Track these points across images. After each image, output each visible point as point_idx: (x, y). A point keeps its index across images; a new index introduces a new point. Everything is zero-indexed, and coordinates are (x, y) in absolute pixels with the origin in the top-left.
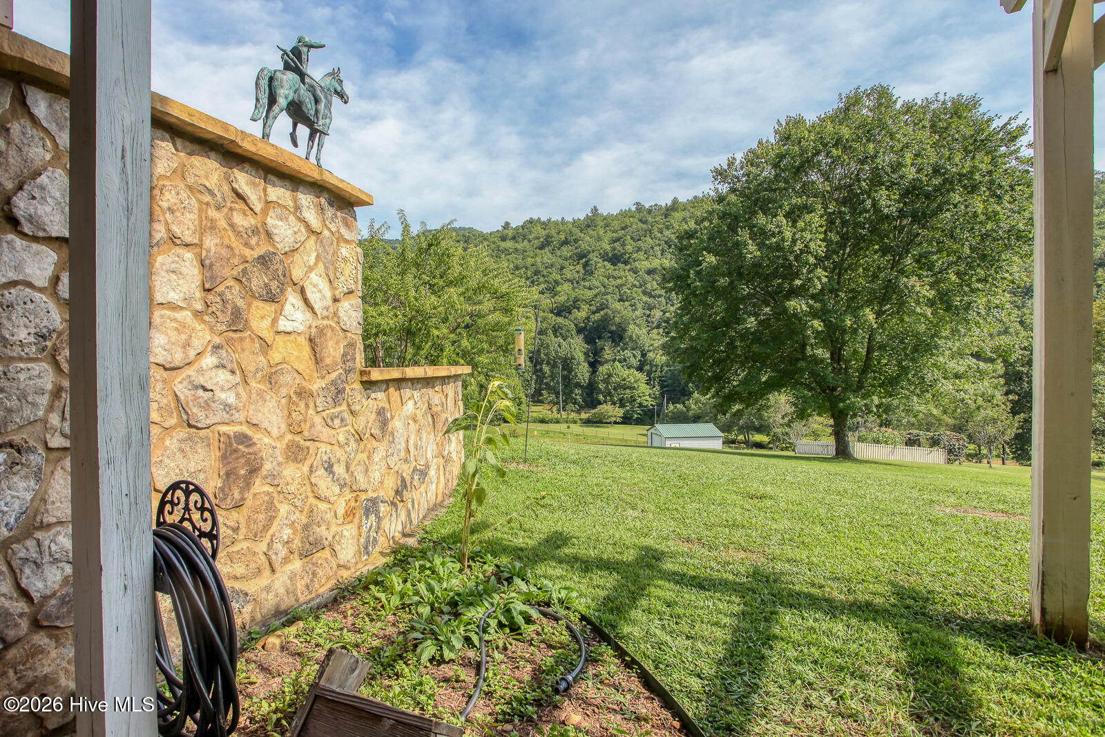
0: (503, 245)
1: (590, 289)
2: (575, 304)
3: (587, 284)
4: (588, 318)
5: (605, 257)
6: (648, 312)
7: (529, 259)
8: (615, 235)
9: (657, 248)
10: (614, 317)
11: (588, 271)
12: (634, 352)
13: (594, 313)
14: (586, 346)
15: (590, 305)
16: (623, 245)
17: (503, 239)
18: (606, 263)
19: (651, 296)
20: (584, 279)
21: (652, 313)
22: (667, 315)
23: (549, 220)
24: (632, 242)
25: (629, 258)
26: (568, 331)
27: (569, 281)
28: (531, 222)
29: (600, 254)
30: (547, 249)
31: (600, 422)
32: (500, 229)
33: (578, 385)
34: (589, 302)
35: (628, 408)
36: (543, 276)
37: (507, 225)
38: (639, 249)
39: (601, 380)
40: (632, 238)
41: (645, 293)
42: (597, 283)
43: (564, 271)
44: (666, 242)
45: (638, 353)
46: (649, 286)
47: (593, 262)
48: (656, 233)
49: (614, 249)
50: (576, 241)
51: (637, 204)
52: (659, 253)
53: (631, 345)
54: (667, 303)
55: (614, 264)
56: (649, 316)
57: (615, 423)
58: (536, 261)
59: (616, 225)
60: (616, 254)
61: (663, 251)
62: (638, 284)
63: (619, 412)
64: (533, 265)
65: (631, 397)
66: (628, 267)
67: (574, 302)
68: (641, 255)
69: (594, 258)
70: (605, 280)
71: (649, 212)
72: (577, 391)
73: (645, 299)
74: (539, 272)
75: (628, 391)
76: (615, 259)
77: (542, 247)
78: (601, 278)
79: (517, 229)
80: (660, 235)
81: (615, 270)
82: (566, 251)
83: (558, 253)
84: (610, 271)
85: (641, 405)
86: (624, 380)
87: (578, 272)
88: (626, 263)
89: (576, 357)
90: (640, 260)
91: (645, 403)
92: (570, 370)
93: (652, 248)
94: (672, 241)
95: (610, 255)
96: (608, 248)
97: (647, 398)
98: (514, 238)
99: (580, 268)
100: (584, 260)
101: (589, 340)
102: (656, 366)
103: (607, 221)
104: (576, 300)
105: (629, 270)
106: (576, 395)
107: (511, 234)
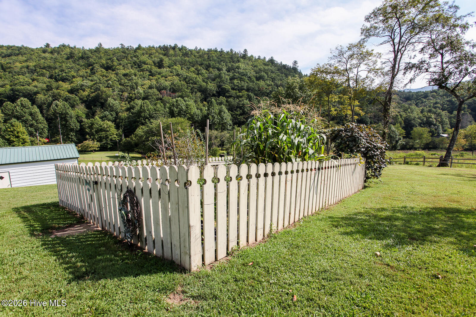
0: (43, 55)
1: (92, 81)
2: (82, 88)
3: (90, 78)
4: (89, 95)
5: (102, 66)
6: (121, 93)
7: (58, 63)
8: (109, 57)
9: (129, 65)
10: (102, 94)
11: (93, 72)
12: (112, 113)
13: (92, 93)
14: (85, 109)
15: (91, 89)
16: (112, 61)
17: (44, 52)
18: (103, 69)
19: (123, 85)
20: (90, 76)
21: (123, 94)
22: (131, 95)
23: (75, 47)
24: (117, 61)
25: (115, 68)
26: (75, 101)
27: (81, 76)
28: (64, 46)
29: (100, 65)
30: (71, 60)
31: (85, 151)
33: (72, 130)
34: (91, 87)
35: (104, 142)
36: (66, 73)
37: (48, 45)
38: (120, 64)
39: (87, 127)
40: (117, 59)
41: (120, 84)
42: (95, 78)
43: (79, 72)
44: (134, 63)
45: (114, 114)
46: (123, 81)
47: (96, 69)
48: (130, 58)
49: (107, 63)
50: (88, 58)
51: (122, 45)
52: (130, 67)
53: (109, 109)
54: (131, 90)
55: (107, 70)
56: (122, 95)
57: (95, 151)
58: (62, 65)
59: (111, 53)
60: (108, 66)
61: (132, 66)
62: (117, 80)
63: (96, 144)
64: (60, 67)
65: (106, 136)
66: (114, 72)
68: (121, 67)
69: (97, 66)
70: (101, 77)
71: (128, 49)
72: (72, 134)
73: (120, 87)
74: (63, 70)
75: (103, 133)
76: (108, 68)
77: (68, 59)
78: (99, 76)
79: (54, 48)
80: (131, 59)
81: (107, 73)
82: (82, 62)
83: (77, 63)
84: (104, 73)
85: (111, 140)
86: (101, 126)
87: (87, 73)
88: (113, 70)
89: (69, 113)
90: (120, 69)
91: (114, 139)
92: (67, 121)
93: (127, 64)
94: (137, 63)
95: (105, 66)
96: (104, 62)
97: (115, 136)
98: (51, 52)
99: (89, 71)
100: (91, 67)
101: (88, 107)
102: (122, 119)
103: (106, 51)
105: (115, 74)
106: (71, 136)
107: (50, 50)
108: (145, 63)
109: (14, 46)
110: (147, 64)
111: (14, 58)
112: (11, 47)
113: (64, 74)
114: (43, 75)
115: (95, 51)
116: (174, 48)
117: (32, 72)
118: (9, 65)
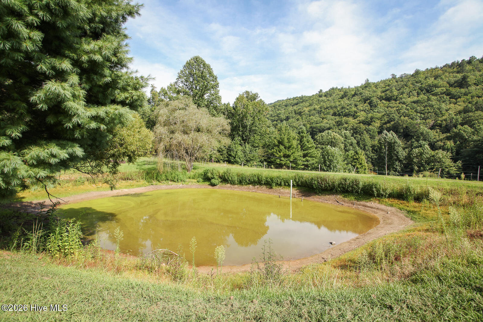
0: (321, 99)
4: (382, 126)
5: (381, 98)
8: (384, 89)
11: (373, 105)
13: (385, 124)
15: (381, 121)
16: (391, 92)
17: (320, 96)
18: (383, 101)
20: (372, 109)
23: (342, 88)
25: (397, 98)
27: (363, 111)
28: (333, 89)
29: (378, 98)
30: (345, 98)
32: (318, 93)
34: (380, 119)
36: (347, 109)
37: (321, 91)
38: (402, 93)
39: (415, 157)
43: (358, 107)
47: (374, 102)
49: (386, 95)
50: (361, 94)
51: (393, 75)
53: (422, 138)
55: (388, 101)
59: (382, 85)
60: (387, 97)
66: (398, 102)
67: (371, 119)
68: (405, 96)
69: (375, 99)
70: (386, 108)
71: (401, 77)
72: (397, 164)
74: (344, 108)
77: (342, 98)
79: (326, 92)
81: (390, 104)
82: (356, 98)
83: (352, 99)
84: (387, 104)
87: (367, 107)
88: (396, 100)
89: (398, 142)
90: (405, 98)
95: (384, 97)
96: (382, 94)
98: (325, 96)
99: (367, 105)
100: (369, 101)
103: (376, 84)
104: (372, 118)
107: (324, 94)
108: (436, 86)
109: (297, 97)
110: (440, 87)
111: (301, 104)
112: (295, 98)
113: (347, 111)
114: (328, 113)
115: (366, 87)
116: (469, 62)
117: (319, 112)
118: (300, 110)
